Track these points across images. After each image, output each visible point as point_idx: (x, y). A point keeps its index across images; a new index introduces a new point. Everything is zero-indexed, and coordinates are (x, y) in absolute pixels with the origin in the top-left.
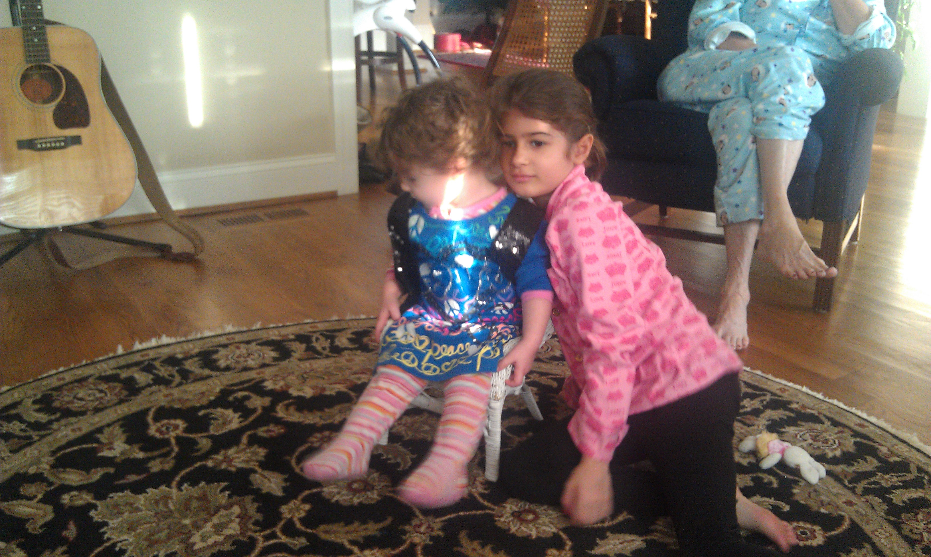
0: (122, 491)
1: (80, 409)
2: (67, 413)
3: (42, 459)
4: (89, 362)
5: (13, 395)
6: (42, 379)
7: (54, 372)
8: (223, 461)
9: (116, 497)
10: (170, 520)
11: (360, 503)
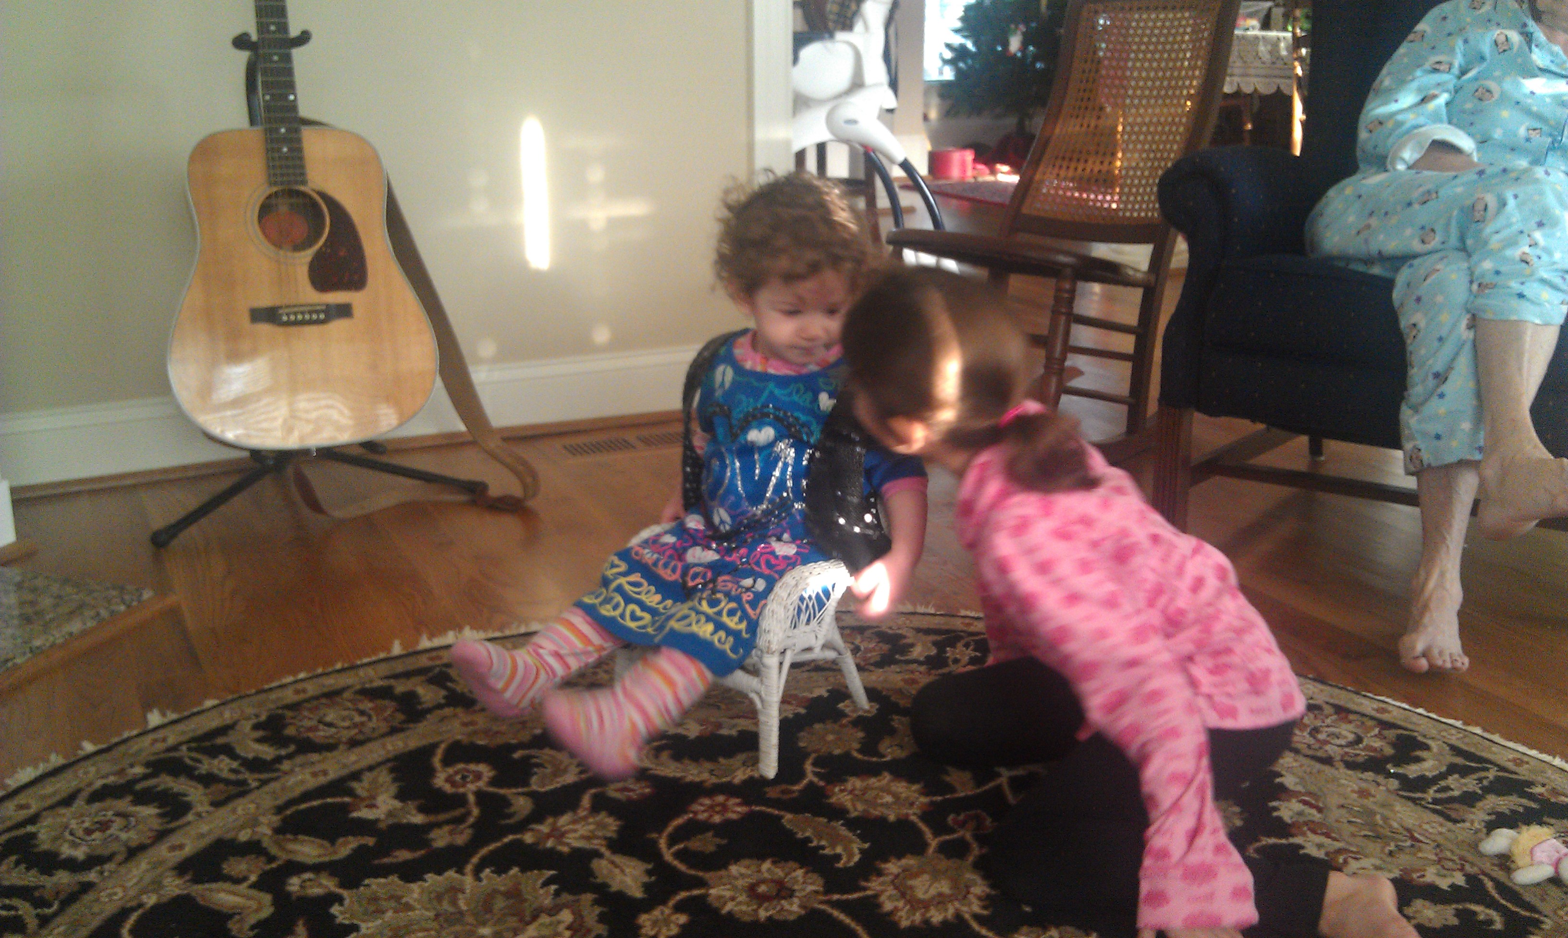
0: (385, 876)
1: (327, 741)
2: (306, 746)
3: (263, 819)
4: (346, 665)
5: (221, 714)
6: (271, 689)
7: (289, 679)
8: (549, 836)
9: (376, 885)
10: (458, 928)
11: (770, 919)
